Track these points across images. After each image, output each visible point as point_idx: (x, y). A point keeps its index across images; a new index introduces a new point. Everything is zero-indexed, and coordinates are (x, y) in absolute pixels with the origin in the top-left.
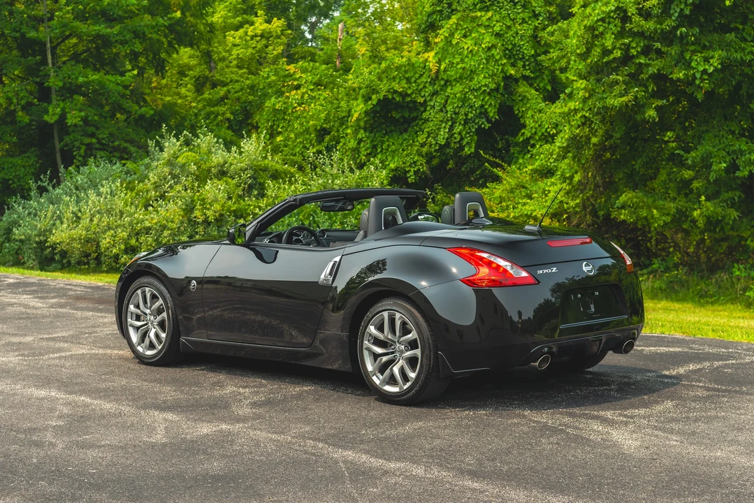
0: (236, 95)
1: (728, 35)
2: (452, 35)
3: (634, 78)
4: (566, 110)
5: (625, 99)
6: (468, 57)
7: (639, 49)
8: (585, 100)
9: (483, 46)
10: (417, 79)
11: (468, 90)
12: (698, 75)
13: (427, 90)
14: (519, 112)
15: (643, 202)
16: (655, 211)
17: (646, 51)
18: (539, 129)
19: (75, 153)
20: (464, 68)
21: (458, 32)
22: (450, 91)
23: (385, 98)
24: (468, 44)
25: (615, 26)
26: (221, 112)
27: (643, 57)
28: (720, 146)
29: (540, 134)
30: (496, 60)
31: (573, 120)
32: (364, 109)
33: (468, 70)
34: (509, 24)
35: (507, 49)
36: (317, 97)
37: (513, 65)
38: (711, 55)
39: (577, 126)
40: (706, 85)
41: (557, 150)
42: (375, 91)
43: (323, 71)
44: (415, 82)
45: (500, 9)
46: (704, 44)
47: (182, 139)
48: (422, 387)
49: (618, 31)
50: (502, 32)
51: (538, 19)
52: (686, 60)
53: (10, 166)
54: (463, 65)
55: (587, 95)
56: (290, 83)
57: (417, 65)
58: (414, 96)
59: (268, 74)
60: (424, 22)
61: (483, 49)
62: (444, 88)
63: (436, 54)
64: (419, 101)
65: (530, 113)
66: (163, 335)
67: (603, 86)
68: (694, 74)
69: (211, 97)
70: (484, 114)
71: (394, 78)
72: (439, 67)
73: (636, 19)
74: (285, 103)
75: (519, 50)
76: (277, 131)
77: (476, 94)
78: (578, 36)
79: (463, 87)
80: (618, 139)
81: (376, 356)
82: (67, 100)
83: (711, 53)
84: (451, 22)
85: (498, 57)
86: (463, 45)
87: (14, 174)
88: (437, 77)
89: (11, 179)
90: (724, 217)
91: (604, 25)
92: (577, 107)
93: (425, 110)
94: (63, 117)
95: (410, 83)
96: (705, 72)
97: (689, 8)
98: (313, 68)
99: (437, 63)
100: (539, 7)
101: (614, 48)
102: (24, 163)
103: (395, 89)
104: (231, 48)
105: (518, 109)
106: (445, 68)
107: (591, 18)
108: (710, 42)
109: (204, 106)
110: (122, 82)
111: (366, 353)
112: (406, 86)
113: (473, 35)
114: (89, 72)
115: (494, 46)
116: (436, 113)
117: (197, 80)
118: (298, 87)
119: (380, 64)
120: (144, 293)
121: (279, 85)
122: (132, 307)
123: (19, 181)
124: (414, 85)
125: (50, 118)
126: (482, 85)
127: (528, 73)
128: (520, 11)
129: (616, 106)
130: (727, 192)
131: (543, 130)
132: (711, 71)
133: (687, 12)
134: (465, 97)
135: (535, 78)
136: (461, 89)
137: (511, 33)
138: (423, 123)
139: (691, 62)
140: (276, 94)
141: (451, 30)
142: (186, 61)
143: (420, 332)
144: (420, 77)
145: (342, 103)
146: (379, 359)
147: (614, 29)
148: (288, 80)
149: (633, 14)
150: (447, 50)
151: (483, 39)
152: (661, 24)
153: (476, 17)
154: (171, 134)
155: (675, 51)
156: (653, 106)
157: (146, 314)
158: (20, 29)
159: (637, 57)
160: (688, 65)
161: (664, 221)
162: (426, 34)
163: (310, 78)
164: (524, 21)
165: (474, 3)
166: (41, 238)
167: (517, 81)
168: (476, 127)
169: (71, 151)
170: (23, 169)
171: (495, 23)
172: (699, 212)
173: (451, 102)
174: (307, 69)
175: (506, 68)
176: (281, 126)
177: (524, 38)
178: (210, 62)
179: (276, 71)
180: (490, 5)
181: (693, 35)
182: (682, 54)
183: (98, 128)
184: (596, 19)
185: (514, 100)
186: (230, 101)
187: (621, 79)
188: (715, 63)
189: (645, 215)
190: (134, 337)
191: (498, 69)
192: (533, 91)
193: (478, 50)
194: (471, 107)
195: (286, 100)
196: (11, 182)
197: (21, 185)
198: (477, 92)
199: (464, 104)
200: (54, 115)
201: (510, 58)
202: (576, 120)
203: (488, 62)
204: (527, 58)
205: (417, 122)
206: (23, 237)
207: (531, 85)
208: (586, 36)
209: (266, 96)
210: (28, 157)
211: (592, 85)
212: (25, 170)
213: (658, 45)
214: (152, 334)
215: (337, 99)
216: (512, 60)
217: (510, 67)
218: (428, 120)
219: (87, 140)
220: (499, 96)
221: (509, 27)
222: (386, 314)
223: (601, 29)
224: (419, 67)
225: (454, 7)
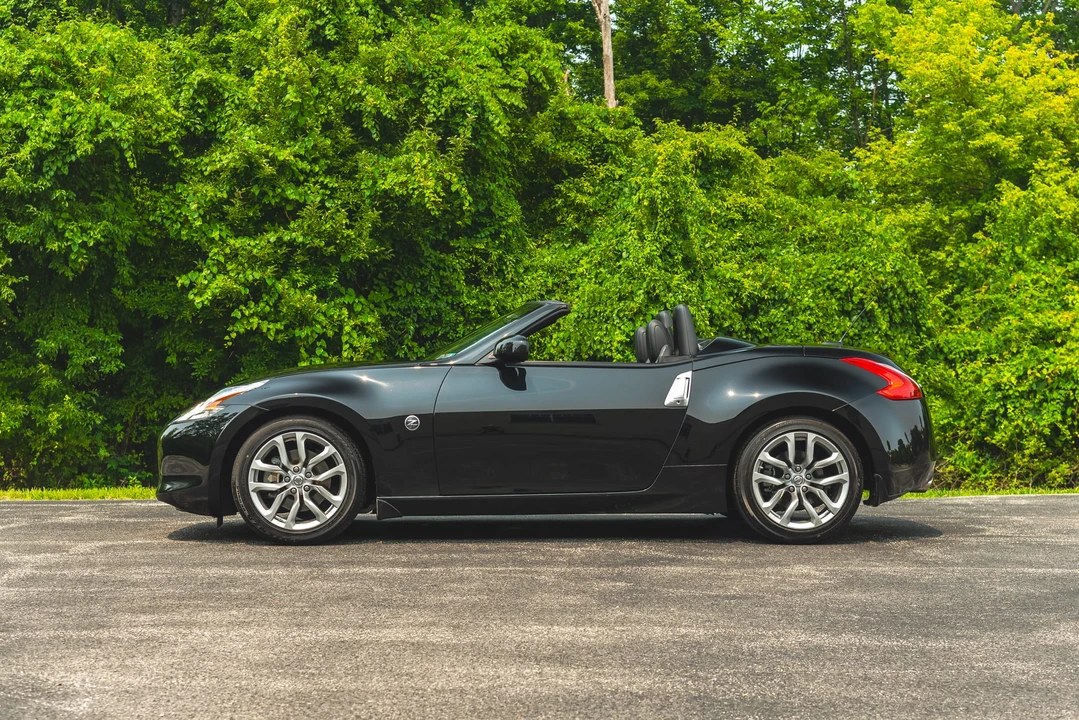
38: (90, 226)
40: (86, 262)
52: (58, 230)
66: (335, 497)
68: (69, 247)
73: (11, 172)
96: (84, 245)
97: (69, 167)
120: (290, 441)
122: (259, 463)
132: (91, 244)
139: (64, 233)
156: (9, 283)
160: (60, 236)
181: (68, 200)
188: (97, 235)
190: (261, 507)
213: (32, 208)
222: (790, 437)
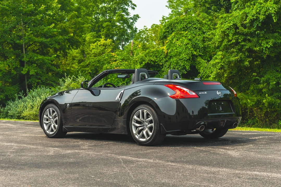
0: (93, 64)
1: (275, 34)
2: (172, 40)
3: (240, 50)
4: (215, 62)
5: (237, 58)
6: (179, 48)
7: (242, 40)
8: (222, 59)
9: (184, 43)
10: (160, 56)
11: (178, 60)
12: (264, 49)
13: (163, 60)
14: (198, 68)
15: (244, 97)
16: (249, 100)
17: (244, 40)
18: (205, 74)
19: (33, 85)
20: (177, 52)
21: (175, 38)
22: (172, 60)
23: (148, 63)
24: (179, 43)
25: (233, 31)
26: (87, 70)
27: (243, 42)
28: (273, 76)
29: (206, 76)
30: (189, 49)
31: (217, 66)
32: (140, 67)
33: (178, 52)
34: (194, 36)
35: (193, 45)
36: (123, 64)
37: (195, 51)
38: (269, 41)
39: (219, 69)
40: (267, 52)
41: (212, 79)
42: (144, 61)
43: (125, 55)
44: (159, 57)
45: (190, 31)
46: (266, 37)
47: (72, 78)
48: (154, 138)
49: (234, 33)
50: (191, 39)
51: (205, 34)
52: (260, 43)
53: (9, 90)
54: (177, 50)
55: (222, 57)
56: (113, 59)
57: (159, 51)
58: (158, 62)
59: (105, 56)
60: (162, 35)
61: (184, 45)
62: (170, 59)
63: (167, 46)
64: (160, 64)
65: (202, 68)
66: (56, 126)
67: (229, 54)
68: (263, 48)
69: (83, 64)
70: (185, 68)
71: (151, 56)
72: (168, 51)
73: (241, 28)
74: (111, 66)
75: (198, 45)
76: (108, 77)
77: (181, 61)
78: (219, 35)
79: (177, 58)
80: (234, 73)
81: (137, 127)
82: (30, 66)
83: (269, 40)
84: (172, 35)
85: (190, 48)
86: (177, 43)
87: (10, 93)
88: (167, 55)
89: (9, 95)
90: (275, 102)
91: (229, 31)
92: (219, 62)
93: (163, 68)
94: (28, 72)
95: (157, 58)
96: (267, 47)
97: (260, 24)
98: (121, 54)
99: (167, 50)
100: (205, 30)
101: (232, 39)
102: (14, 89)
103: (151, 59)
104: (92, 49)
105: (197, 67)
106: (170, 52)
107: (224, 28)
108: (268, 37)
109: (81, 68)
110: (51, 59)
111: (133, 127)
112: (155, 59)
113: (180, 40)
114: (39, 55)
115: (188, 44)
116: (167, 69)
117: (79, 61)
118: (116, 61)
119: (146, 51)
120: (49, 110)
121: (109, 60)
122: (45, 116)
123: (12, 96)
124: (158, 58)
125: (24, 72)
126: (184, 58)
127: (201, 54)
128: (198, 31)
129: (234, 61)
130: (276, 93)
131: (207, 74)
132: (269, 47)
133: (260, 25)
134: (177, 62)
135: (204, 56)
136: (176, 59)
137: (194, 39)
138: (162, 72)
139: (261, 44)
140: (107, 63)
141: (172, 38)
142: (75, 55)
143: (153, 117)
144: (161, 56)
145: (132, 66)
146: (138, 128)
147: (232, 32)
148: (112, 58)
149: (239, 26)
150: (171, 45)
151: (184, 41)
152: (250, 30)
153: (182, 33)
154: (68, 77)
155: (255, 40)
156: (248, 61)
157: (50, 118)
158: (13, 40)
159: (241, 42)
160: (260, 45)
161: (252, 104)
162: (163, 40)
163: (120, 57)
164: (199, 35)
165: (181, 29)
166: (19, 114)
167: (197, 56)
168: (182, 73)
169: (31, 85)
170: (13, 91)
171: (188, 35)
172: (265, 100)
173: (172, 64)
174: (119, 54)
175: (193, 52)
176: (110, 76)
177: (199, 41)
178: (84, 54)
179: (107, 55)
180: (187, 29)
181: (262, 34)
182: (258, 42)
183: (41, 76)
184: (225, 28)
185: (196, 64)
186: (90, 66)
187: (235, 50)
188: (271, 44)
189: (245, 102)
190: (46, 128)
191: (190, 52)
192: (203, 60)
193: (182, 45)
194: (180, 66)
195: (111, 65)
196: (9, 96)
197: (12, 97)
198: (182, 60)
199: (177, 65)
200: (25, 71)
201: (194, 48)
202: (218, 66)
203: (186, 49)
204: (201, 48)
205: (160, 72)
206: (12, 114)
207: (202, 58)
208: (222, 35)
209: (104, 64)
210: (15, 87)
211: (224, 53)
212: (14, 91)
213: (249, 37)
214: (52, 126)
215: (130, 64)
216: (195, 49)
217: (194, 52)
218: (164, 71)
219: (37, 81)
220: (190, 62)
221: (194, 37)
222: (140, 111)
223: (227, 32)
224: (160, 52)
225: (173, 30)
